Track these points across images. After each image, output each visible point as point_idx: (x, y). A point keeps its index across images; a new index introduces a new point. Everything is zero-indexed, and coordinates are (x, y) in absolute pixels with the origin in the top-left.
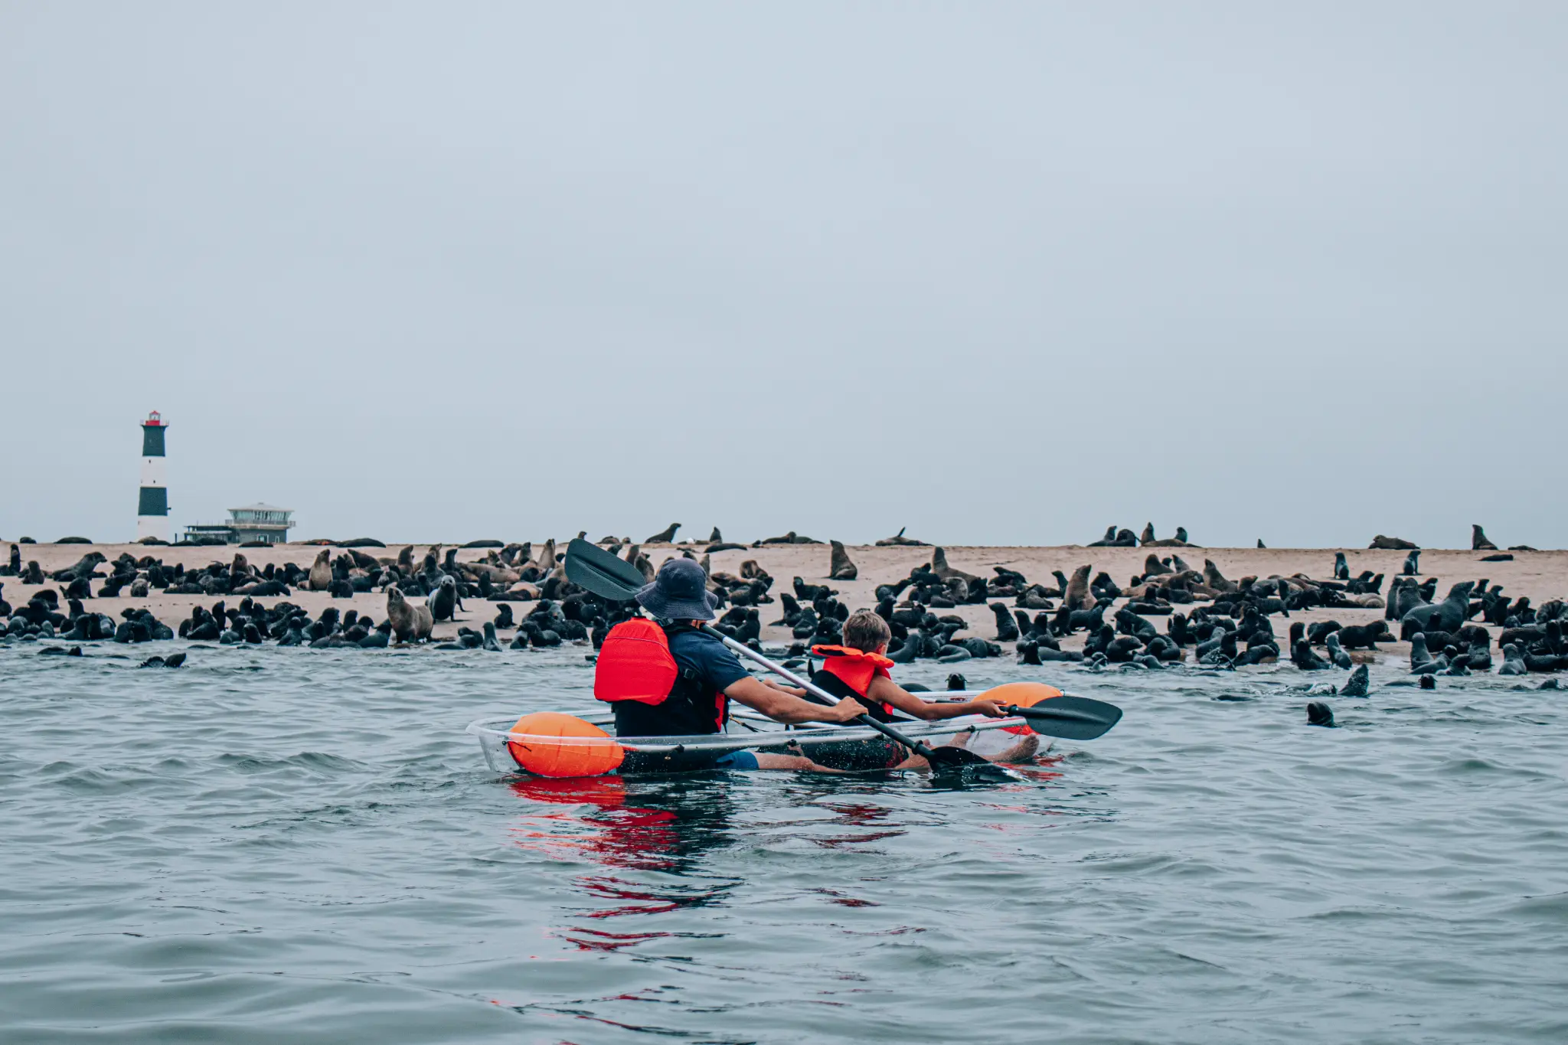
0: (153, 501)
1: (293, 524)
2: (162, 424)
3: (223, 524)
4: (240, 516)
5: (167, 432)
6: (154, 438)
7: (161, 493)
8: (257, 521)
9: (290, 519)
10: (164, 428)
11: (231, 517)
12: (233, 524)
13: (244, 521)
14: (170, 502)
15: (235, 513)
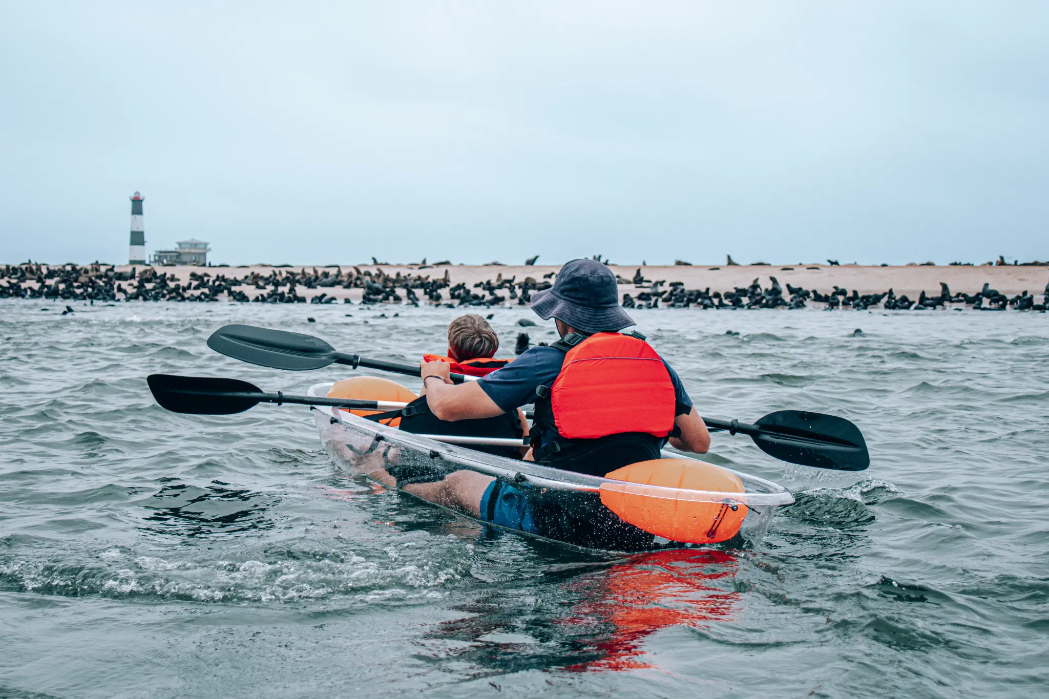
0: (137, 238)
1: (210, 250)
2: (141, 198)
3: (173, 250)
4: (183, 246)
5: (144, 203)
6: (137, 206)
7: (141, 234)
8: (191, 248)
9: (209, 247)
10: (142, 201)
11: (177, 246)
12: (178, 250)
13: (185, 248)
14: (146, 239)
15: (180, 244)
